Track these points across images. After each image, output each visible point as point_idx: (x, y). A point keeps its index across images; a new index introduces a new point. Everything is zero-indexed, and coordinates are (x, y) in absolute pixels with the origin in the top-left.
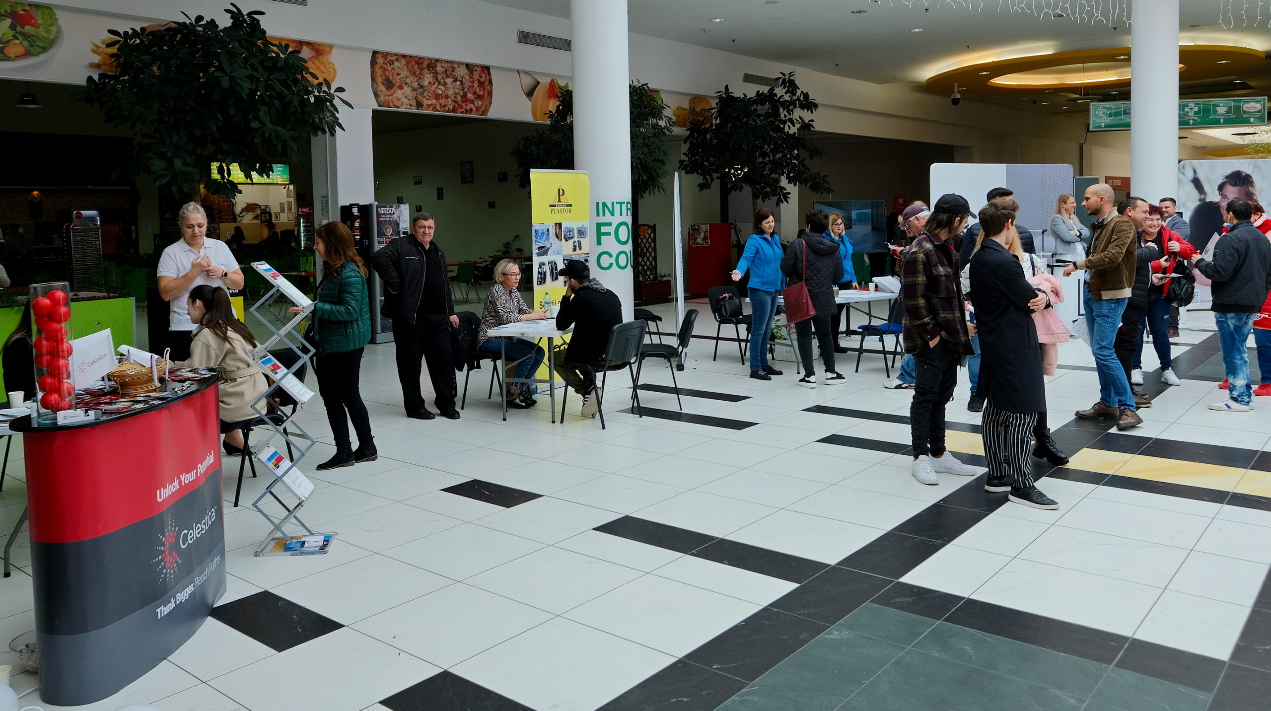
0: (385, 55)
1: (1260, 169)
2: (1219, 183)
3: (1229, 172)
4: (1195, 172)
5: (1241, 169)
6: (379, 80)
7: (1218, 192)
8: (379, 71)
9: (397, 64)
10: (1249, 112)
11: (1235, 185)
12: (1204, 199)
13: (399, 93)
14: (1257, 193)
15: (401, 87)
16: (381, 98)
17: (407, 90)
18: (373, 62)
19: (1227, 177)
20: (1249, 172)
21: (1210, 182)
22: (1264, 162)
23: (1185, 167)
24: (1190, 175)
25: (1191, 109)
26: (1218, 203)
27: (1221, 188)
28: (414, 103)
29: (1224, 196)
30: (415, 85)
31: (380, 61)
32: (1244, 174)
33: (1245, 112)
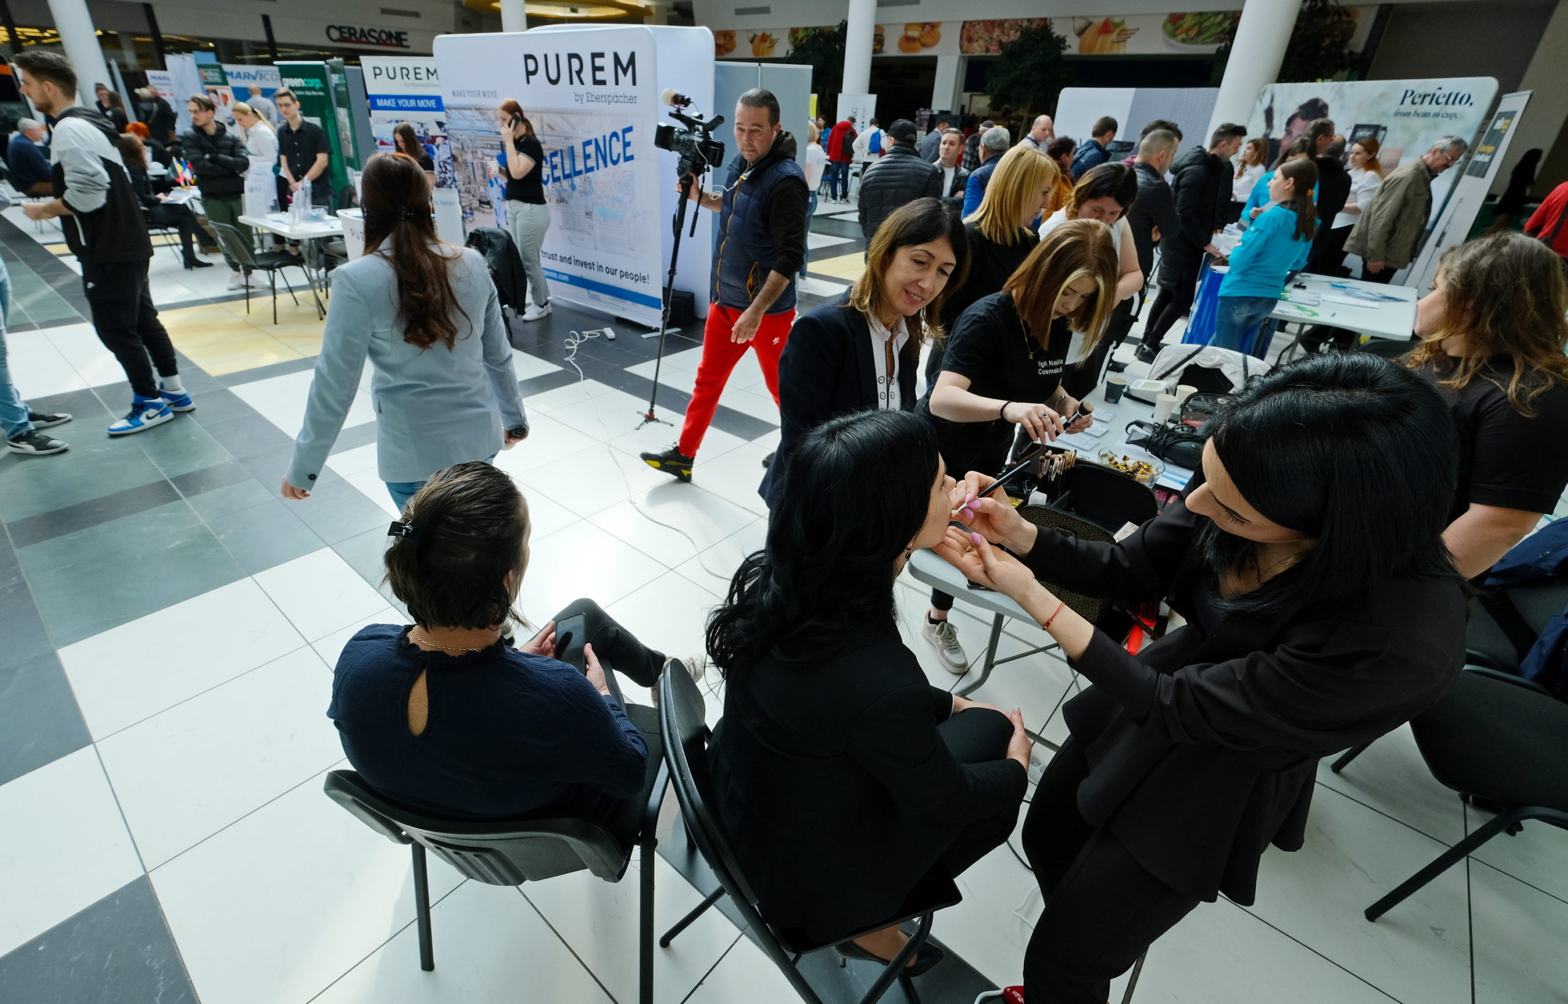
0: (971, 22)
2: (1291, 114)
3: (1306, 100)
5: (1321, 96)
6: (965, 38)
7: (1284, 127)
8: (965, 32)
9: (977, 27)
11: (1307, 116)
12: (1269, 134)
13: (975, 45)
15: (977, 41)
16: (964, 48)
17: (981, 42)
18: (963, 27)
19: (1302, 107)
26: (1280, 139)
27: (1290, 121)
28: (984, 49)
29: (1289, 133)
30: (987, 38)
31: (967, 26)
32: (1322, 103)
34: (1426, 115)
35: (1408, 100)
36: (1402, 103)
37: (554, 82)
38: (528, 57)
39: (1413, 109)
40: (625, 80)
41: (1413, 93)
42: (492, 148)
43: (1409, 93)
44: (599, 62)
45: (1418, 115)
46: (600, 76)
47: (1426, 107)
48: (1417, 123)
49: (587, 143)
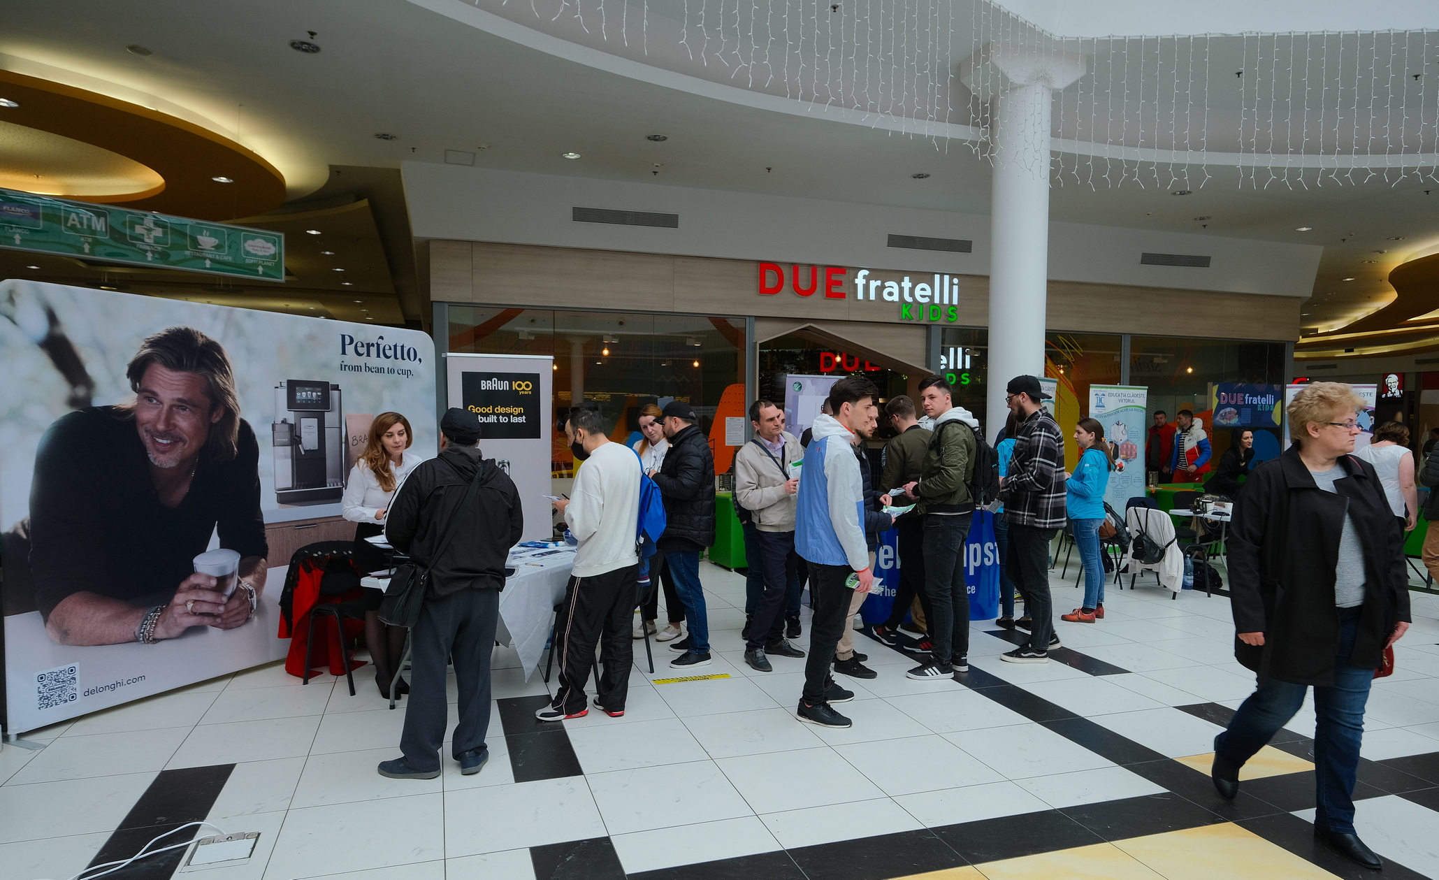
1: (240, 332)
2: (132, 356)
3: (160, 330)
4: (52, 318)
5: (193, 326)
7: (127, 382)
10: (256, 255)
11: (176, 364)
12: (88, 399)
14: (236, 392)
19: (155, 343)
20: (214, 334)
21: (103, 351)
22: (250, 315)
23: (17, 300)
24: (39, 327)
25: (149, 230)
26: (128, 411)
27: (138, 371)
29: (147, 395)
32: (200, 340)
33: (248, 253)
34: (380, 370)
35: (350, 349)
36: (344, 353)
39: (361, 361)
41: (352, 340)
43: (347, 340)
45: (370, 369)
47: (374, 361)
48: (374, 380)
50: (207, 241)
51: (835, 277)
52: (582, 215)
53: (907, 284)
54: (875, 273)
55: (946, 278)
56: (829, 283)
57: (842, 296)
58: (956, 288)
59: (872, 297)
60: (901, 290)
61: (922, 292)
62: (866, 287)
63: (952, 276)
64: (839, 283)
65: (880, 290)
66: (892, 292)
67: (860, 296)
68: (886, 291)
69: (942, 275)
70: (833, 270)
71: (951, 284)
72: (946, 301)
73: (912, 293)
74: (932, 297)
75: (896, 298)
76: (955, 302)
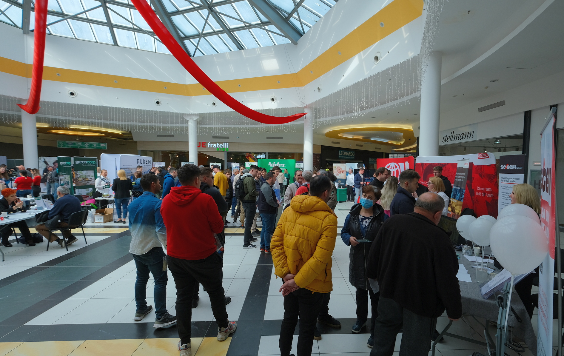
2: (53, 162)
4: (45, 159)
10: (102, 146)
19: (55, 161)
24: (43, 160)
25: (87, 144)
27: (54, 163)
29: (55, 165)
37: (141, 164)
38: (138, 160)
40: (149, 163)
42: (130, 175)
44: (147, 161)
46: (147, 163)
49: (145, 172)
50: (95, 145)
51: (204, 144)
52: (159, 136)
53: (218, 144)
54: (211, 143)
55: (226, 143)
56: (203, 145)
57: (205, 147)
58: (228, 145)
59: (211, 147)
60: (217, 146)
61: (221, 146)
62: (210, 145)
63: (227, 143)
64: (205, 145)
65: (212, 146)
66: (215, 146)
67: (209, 147)
68: (214, 146)
69: (225, 143)
70: (203, 143)
71: (227, 144)
72: (226, 147)
73: (219, 146)
74: (223, 147)
75: (216, 147)
76: (228, 147)
